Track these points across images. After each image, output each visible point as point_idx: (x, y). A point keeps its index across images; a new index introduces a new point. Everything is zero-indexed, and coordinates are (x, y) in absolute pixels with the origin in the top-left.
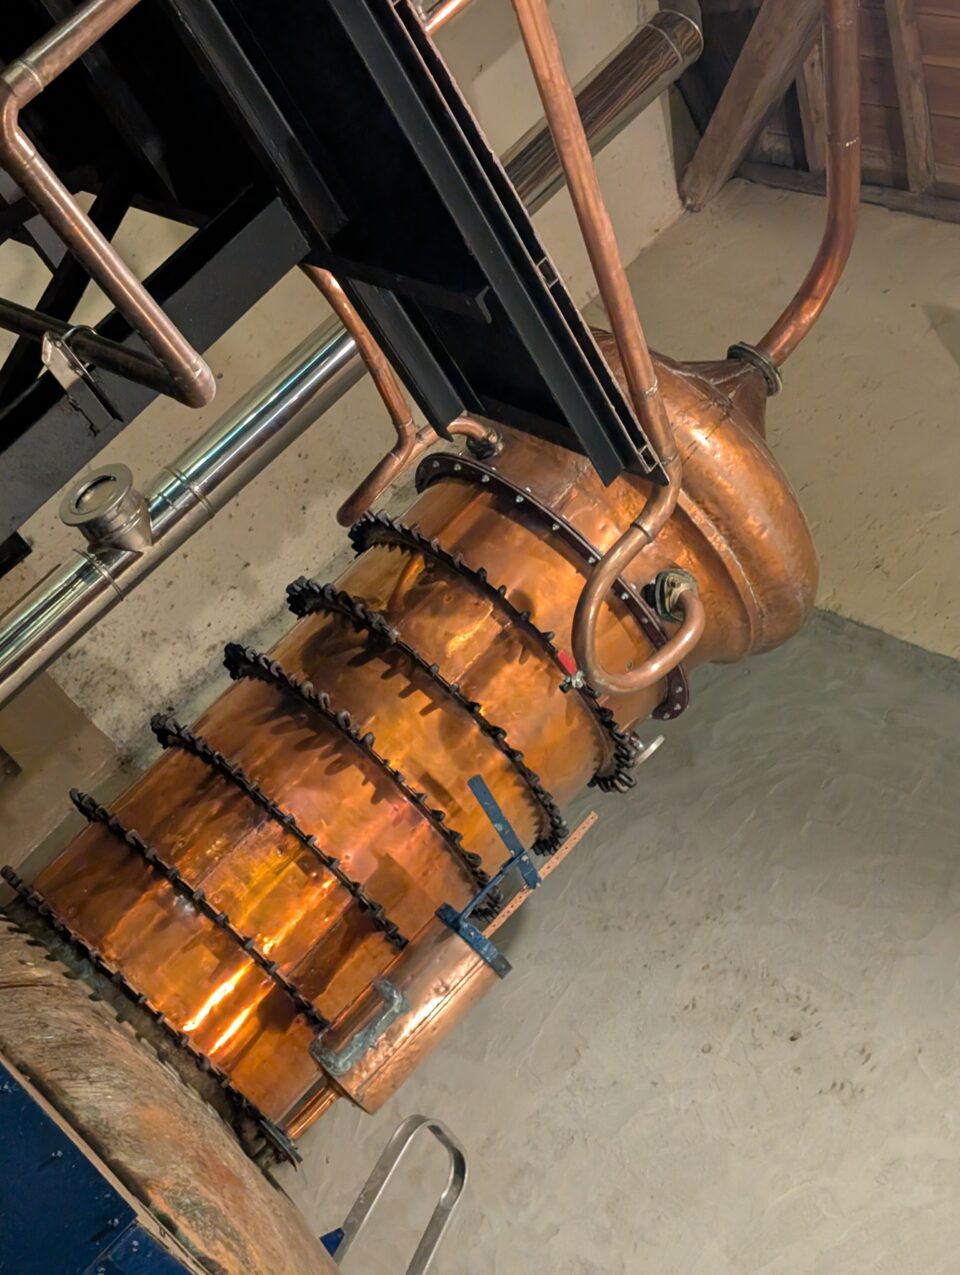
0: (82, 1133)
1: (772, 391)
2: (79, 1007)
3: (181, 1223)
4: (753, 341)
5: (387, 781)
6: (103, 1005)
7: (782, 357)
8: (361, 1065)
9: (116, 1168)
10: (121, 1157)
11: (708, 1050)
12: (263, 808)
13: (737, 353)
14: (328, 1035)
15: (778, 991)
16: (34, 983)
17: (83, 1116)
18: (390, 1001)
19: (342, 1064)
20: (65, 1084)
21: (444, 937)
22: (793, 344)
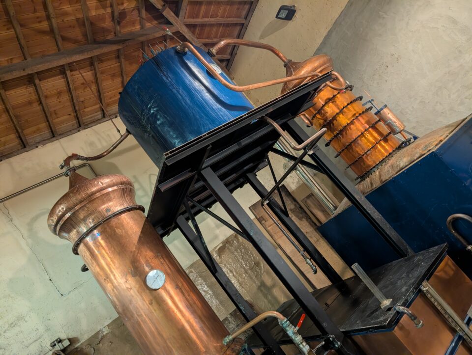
0: (410, 164)
1: (291, 61)
2: (384, 167)
3: (429, 149)
4: (284, 64)
5: (352, 123)
6: (383, 164)
7: (286, 59)
8: (398, 127)
9: (417, 159)
10: (416, 158)
11: (386, 81)
12: (355, 141)
13: (285, 66)
14: (393, 131)
15: (378, 69)
16: (380, 173)
17: (407, 164)
18: (389, 122)
19: (398, 130)
20: (400, 167)
21: (381, 114)
22: (285, 57)
